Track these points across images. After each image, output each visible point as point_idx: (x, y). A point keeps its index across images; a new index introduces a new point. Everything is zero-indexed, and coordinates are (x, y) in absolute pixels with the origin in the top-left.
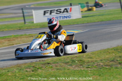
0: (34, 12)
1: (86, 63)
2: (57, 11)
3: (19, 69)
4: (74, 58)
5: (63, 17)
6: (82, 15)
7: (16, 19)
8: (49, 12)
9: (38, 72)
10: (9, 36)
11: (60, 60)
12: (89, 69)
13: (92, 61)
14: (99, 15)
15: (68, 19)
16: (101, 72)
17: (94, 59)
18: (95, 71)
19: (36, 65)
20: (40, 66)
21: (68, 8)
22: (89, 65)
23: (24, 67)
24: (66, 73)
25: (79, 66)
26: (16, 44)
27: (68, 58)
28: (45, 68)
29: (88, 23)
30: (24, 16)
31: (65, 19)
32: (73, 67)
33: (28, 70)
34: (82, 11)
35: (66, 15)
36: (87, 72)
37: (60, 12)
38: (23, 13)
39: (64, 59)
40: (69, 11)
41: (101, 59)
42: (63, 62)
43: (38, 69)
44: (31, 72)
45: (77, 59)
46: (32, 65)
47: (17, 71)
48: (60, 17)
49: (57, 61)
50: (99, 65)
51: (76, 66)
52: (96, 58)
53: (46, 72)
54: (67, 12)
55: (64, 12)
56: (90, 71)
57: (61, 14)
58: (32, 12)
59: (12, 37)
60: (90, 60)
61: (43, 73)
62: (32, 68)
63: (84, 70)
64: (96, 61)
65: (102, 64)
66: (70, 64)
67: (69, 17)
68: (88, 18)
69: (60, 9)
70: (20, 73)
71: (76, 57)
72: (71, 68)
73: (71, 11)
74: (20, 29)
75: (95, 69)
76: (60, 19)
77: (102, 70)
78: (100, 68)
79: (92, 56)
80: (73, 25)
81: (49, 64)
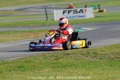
0: (55, 11)
1: (99, 55)
2: (74, 11)
3: (44, 57)
4: (89, 50)
5: (78, 16)
6: (95, 15)
7: (40, 16)
8: (67, 12)
9: (60, 61)
10: (34, 30)
11: (77, 51)
12: (102, 60)
13: (104, 54)
14: (109, 16)
15: (83, 18)
16: (112, 63)
17: (106, 53)
18: (107, 62)
19: (58, 55)
20: (62, 56)
21: (83, 9)
22: (102, 57)
23: (48, 56)
24: (83, 63)
25: (94, 57)
26: (41, 37)
27: (84, 50)
28: (66, 57)
29: (99, 22)
30: (46, 14)
31: (81, 18)
32: (88, 58)
33: (52, 59)
34: (94, 12)
35: (81, 15)
36: (100, 63)
37: (77, 12)
38: (46, 12)
39: (81, 51)
40: (84, 11)
41: (112, 52)
42: (80, 53)
43: (60, 58)
44: (54, 61)
45: (91, 52)
46: (55, 55)
47: (43, 59)
48: (76, 16)
49: (76, 53)
50: (111, 57)
51: (91, 57)
52: (108, 52)
53: (66, 61)
54: (82, 12)
55: (80, 12)
56: (102, 62)
57: (77, 14)
58: (53, 11)
59: (37, 31)
60: (102, 53)
61: (63, 62)
62: (54, 57)
63: (97, 61)
64: (107, 54)
65: (112, 56)
66: (86, 55)
67: (84, 16)
68: (99, 18)
69: (77, 10)
70: (45, 61)
71: (91, 50)
72: (87, 59)
73: (85, 11)
74: (43, 25)
75: (107, 61)
76: (76, 18)
77: (113, 61)
78: (111, 60)
79: (104, 49)
80: (87, 23)
81: (68, 54)
